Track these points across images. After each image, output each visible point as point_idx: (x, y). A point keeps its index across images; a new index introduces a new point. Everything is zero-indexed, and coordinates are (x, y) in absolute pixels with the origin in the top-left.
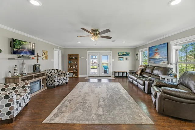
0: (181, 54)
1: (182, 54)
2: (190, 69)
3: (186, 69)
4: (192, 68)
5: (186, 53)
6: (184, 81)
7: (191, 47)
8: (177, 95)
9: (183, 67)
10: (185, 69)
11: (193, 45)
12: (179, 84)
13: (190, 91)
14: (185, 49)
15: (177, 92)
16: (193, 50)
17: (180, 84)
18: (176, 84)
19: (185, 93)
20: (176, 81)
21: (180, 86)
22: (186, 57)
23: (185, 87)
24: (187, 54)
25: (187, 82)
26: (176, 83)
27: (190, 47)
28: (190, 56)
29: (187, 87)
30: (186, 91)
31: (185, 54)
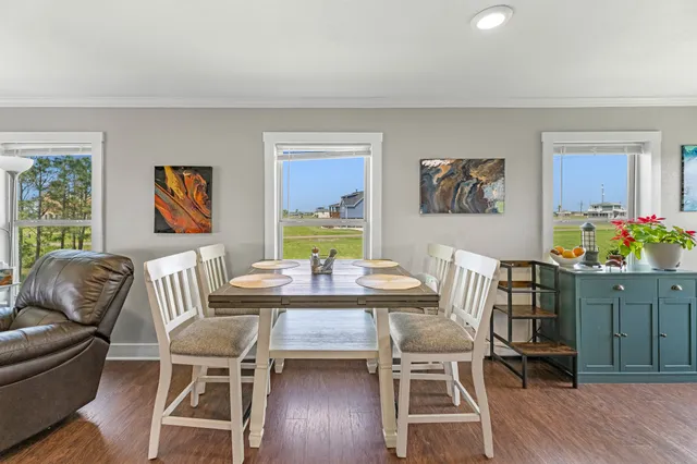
0: (22, 191)
1: (25, 193)
2: (52, 244)
3: (39, 244)
4: (55, 240)
5: (40, 188)
6: (41, 293)
7: (56, 169)
8: (17, 353)
9: (28, 240)
10: (35, 245)
11: (61, 163)
12: (19, 309)
13: (63, 320)
14: (35, 174)
15: (15, 341)
16: (62, 180)
17: (26, 306)
18: (9, 310)
19: (45, 333)
20: (8, 299)
21: (25, 315)
22: (37, 204)
23: (43, 313)
24: (44, 193)
25: (50, 292)
26: (8, 306)
27: (51, 169)
28: (50, 201)
29: (50, 310)
30: (48, 327)
31: (37, 193)
